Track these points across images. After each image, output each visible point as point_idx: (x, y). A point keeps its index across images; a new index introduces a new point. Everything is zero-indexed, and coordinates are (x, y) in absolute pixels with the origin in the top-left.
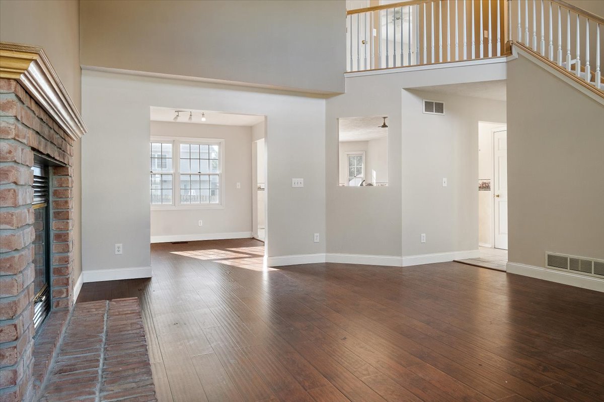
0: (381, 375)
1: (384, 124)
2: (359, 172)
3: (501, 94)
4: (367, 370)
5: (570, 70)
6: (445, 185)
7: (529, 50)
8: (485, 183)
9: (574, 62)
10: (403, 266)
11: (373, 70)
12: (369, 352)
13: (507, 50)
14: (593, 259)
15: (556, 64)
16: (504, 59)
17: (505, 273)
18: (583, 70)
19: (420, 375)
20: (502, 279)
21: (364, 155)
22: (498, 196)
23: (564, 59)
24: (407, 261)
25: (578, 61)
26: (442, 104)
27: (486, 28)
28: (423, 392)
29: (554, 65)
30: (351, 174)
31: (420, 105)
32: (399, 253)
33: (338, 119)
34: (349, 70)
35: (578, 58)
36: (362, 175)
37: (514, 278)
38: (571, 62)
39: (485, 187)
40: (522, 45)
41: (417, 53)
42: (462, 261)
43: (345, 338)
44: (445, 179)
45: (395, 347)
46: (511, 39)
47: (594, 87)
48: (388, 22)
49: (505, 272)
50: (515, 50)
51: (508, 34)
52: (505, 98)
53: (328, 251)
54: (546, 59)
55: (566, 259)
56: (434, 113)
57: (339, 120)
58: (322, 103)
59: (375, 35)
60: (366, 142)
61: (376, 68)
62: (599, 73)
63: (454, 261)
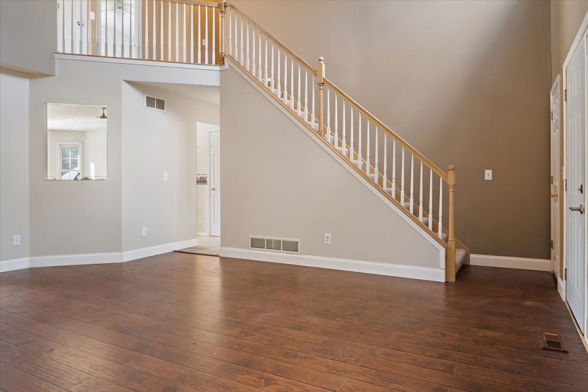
0: (94, 380)
1: (104, 114)
2: (75, 164)
3: (216, 99)
4: (78, 378)
5: (267, 86)
6: (165, 179)
7: (238, 63)
8: (203, 178)
9: (269, 80)
10: (123, 262)
11: (90, 56)
12: (81, 359)
13: (220, 61)
14: (282, 239)
15: (257, 79)
16: (218, 68)
17: (218, 258)
18: (276, 87)
19: (137, 368)
20: (216, 263)
21: (81, 145)
22: (213, 189)
23: (263, 77)
24: (128, 256)
25: (272, 80)
26: (164, 101)
27: (203, 37)
28: (139, 385)
29: (255, 79)
30: (65, 166)
31: (142, 99)
32: (119, 249)
33: (46, 104)
34: (60, 50)
35: (273, 77)
36: (78, 168)
37: (226, 261)
38: (267, 80)
39: (202, 181)
40: (232, 58)
41: (139, 47)
42: (182, 251)
43: (52, 350)
44: (166, 174)
45: (111, 346)
46: (223, 52)
47: (282, 102)
48: (108, 9)
49: (218, 256)
50: (226, 60)
51: (222, 46)
52: (218, 102)
53: (33, 254)
54: (249, 74)
55: (263, 240)
56: (155, 109)
57: (48, 106)
58: (26, 83)
59: (94, 19)
60: (83, 133)
61: (93, 55)
62: (286, 91)
63: (174, 251)
